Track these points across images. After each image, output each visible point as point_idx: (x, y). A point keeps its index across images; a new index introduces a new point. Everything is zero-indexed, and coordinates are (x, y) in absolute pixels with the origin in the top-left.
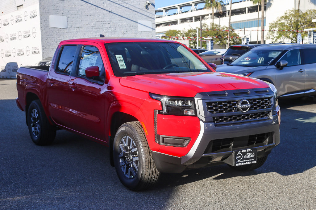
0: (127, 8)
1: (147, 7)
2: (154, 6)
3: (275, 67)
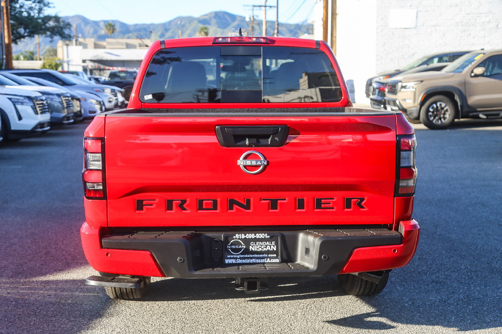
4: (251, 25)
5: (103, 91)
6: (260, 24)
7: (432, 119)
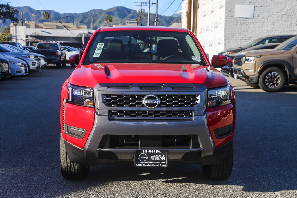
4: (140, 16)
5: (29, 57)
6: (146, 15)
7: (267, 84)
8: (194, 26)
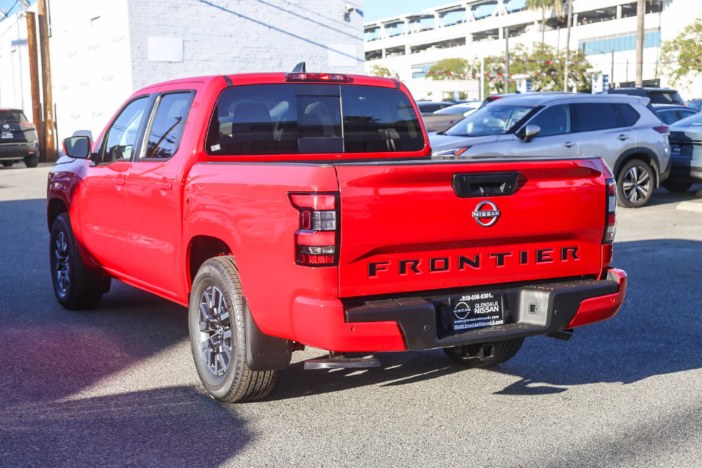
0: (305, 18)
1: (347, 17)
2: (361, 13)
3: (516, 137)
8: (46, 73)
